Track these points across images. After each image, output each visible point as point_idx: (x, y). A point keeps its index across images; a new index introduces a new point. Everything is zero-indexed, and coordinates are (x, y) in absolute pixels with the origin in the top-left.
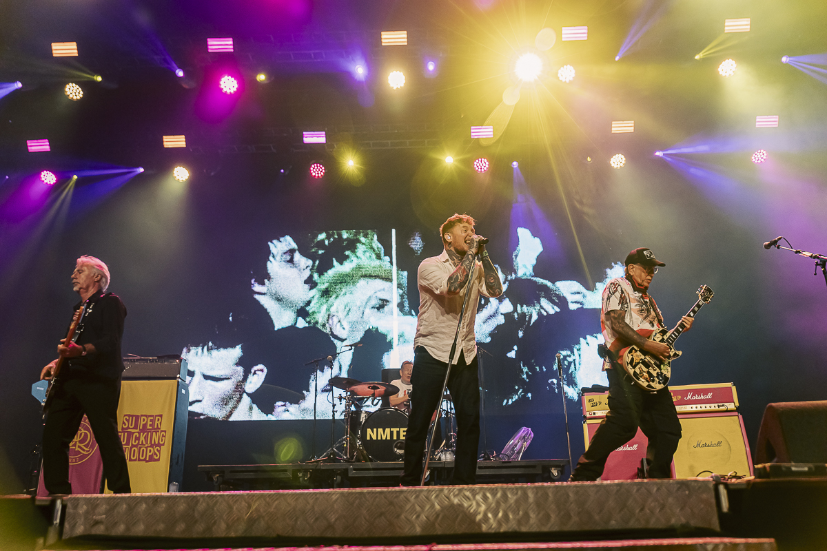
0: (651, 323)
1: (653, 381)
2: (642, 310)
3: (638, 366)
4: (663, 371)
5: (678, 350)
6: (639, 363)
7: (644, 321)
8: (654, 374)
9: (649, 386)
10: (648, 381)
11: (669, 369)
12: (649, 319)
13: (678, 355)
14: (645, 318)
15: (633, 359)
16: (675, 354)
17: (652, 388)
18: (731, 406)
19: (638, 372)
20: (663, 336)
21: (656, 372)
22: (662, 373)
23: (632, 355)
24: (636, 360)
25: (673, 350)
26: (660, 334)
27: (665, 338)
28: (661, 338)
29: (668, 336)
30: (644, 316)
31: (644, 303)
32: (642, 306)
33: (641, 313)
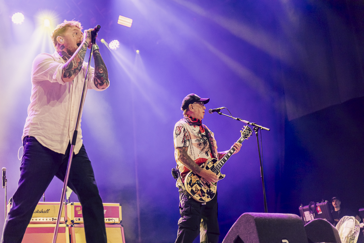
0: (207, 153)
1: (204, 196)
2: (200, 144)
3: (195, 186)
4: (211, 189)
5: (223, 174)
6: (195, 183)
7: (202, 152)
8: (205, 191)
9: (201, 199)
10: (200, 196)
11: (216, 187)
12: (205, 150)
13: (223, 177)
14: (202, 150)
15: (191, 180)
16: (221, 176)
17: (203, 200)
18: (117, 220)
19: (194, 189)
20: (213, 164)
21: (206, 190)
22: (210, 190)
23: (191, 178)
24: (193, 182)
25: (219, 174)
26: (212, 163)
27: (215, 165)
28: (212, 165)
29: (217, 164)
30: (202, 148)
31: (201, 138)
32: (200, 140)
33: (200, 146)
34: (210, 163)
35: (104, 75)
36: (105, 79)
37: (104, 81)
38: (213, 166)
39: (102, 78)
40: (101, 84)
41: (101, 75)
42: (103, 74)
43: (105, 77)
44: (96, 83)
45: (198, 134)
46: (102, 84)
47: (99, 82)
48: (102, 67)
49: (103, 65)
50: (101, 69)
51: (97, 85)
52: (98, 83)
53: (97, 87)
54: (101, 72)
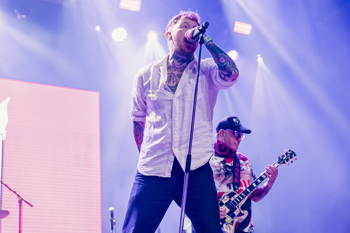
2: (220, 175)
11: (232, 227)
12: (227, 182)
14: (223, 182)
16: (240, 213)
20: (230, 198)
25: (238, 210)
26: (228, 197)
27: (232, 199)
28: (228, 200)
29: (235, 198)
30: (222, 180)
31: (222, 167)
32: (220, 171)
33: (219, 177)
34: (226, 198)
35: (228, 64)
36: (231, 67)
37: (231, 70)
38: (230, 200)
39: (227, 67)
40: (229, 76)
41: (224, 64)
42: (226, 63)
43: (230, 64)
44: (223, 76)
45: (219, 164)
46: (230, 74)
47: (226, 73)
48: (222, 56)
49: (222, 53)
50: (222, 58)
51: (225, 78)
52: (225, 75)
53: (226, 81)
54: (224, 61)
